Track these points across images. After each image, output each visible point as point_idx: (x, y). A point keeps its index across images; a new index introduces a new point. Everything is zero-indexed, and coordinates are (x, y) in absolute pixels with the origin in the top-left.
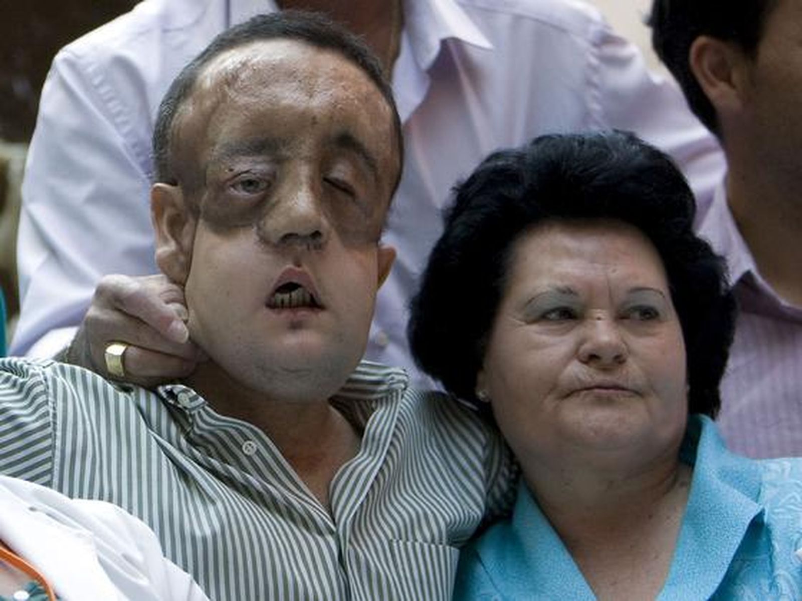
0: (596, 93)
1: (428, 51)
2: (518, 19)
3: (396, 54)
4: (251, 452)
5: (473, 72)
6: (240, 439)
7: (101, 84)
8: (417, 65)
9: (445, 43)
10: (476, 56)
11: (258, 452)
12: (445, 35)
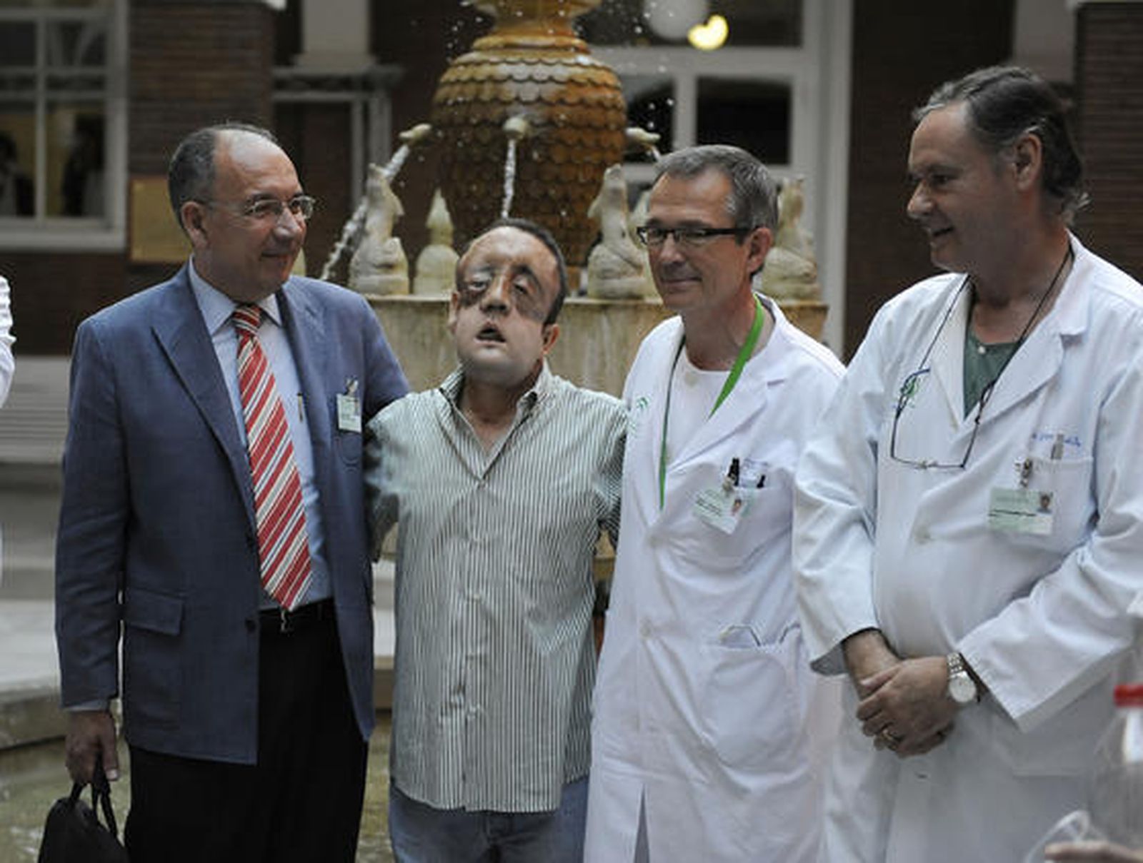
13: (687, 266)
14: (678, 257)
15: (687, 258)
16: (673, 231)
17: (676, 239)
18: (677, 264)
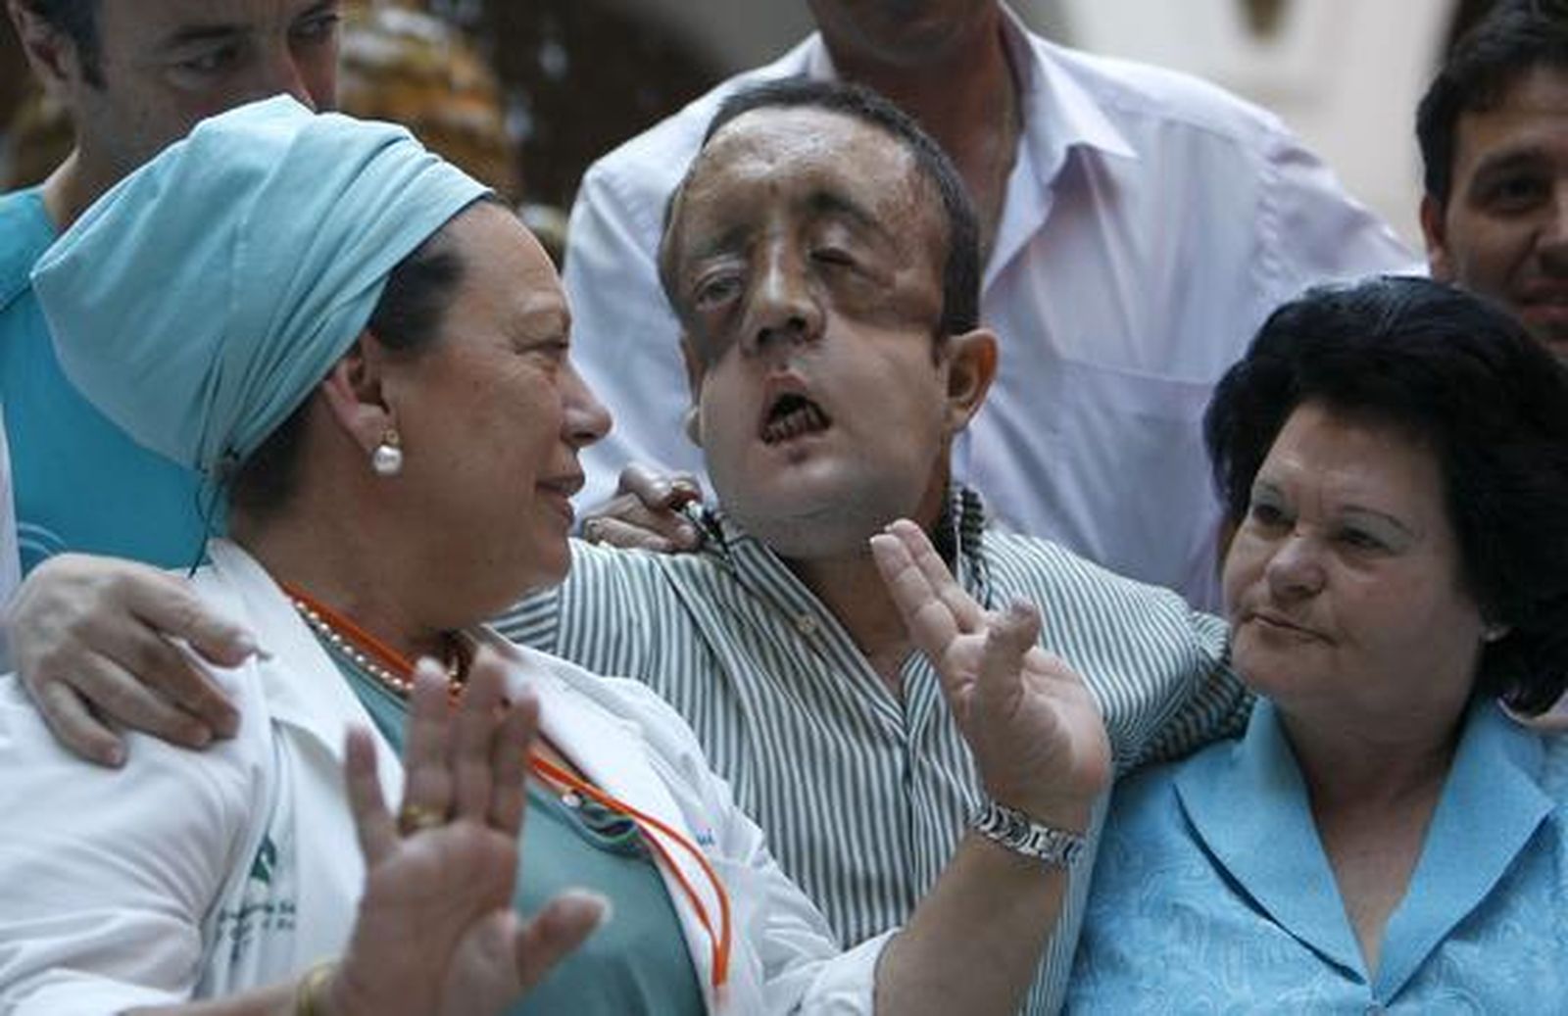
0: (1269, 217)
1: (1052, 160)
2: (1170, 124)
3: (1011, 164)
4: (810, 630)
5: (1109, 188)
6: (794, 614)
7: (639, 209)
8: (1038, 178)
9: (1073, 152)
10: (1115, 169)
11: (817, 631)
12: (1074, 140)
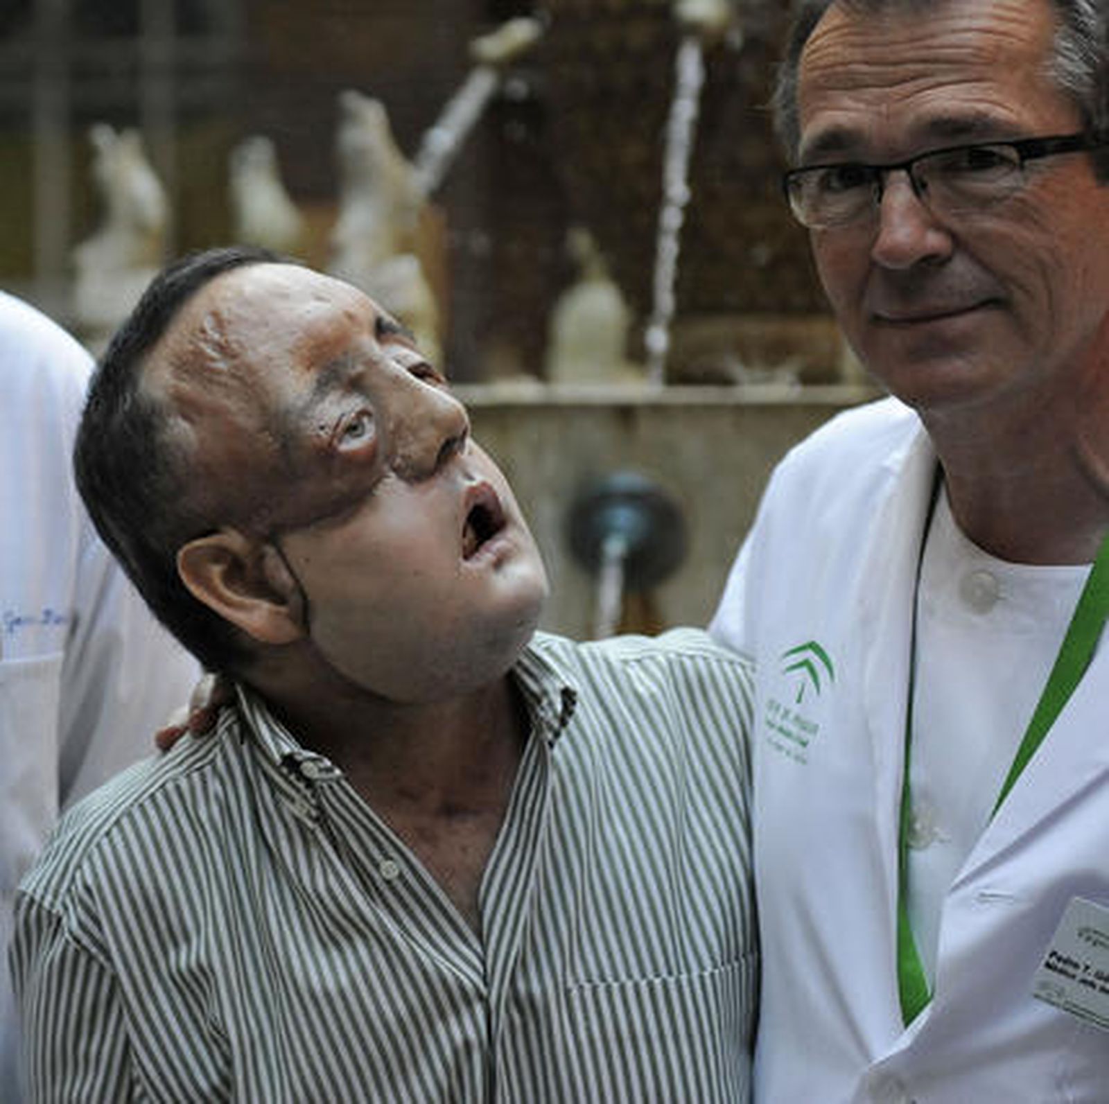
13: (960, 267)
14: (935, 241)
15: (957, 240)
16: (906, 166)
17: (918, 187)
18: (931, 263)
